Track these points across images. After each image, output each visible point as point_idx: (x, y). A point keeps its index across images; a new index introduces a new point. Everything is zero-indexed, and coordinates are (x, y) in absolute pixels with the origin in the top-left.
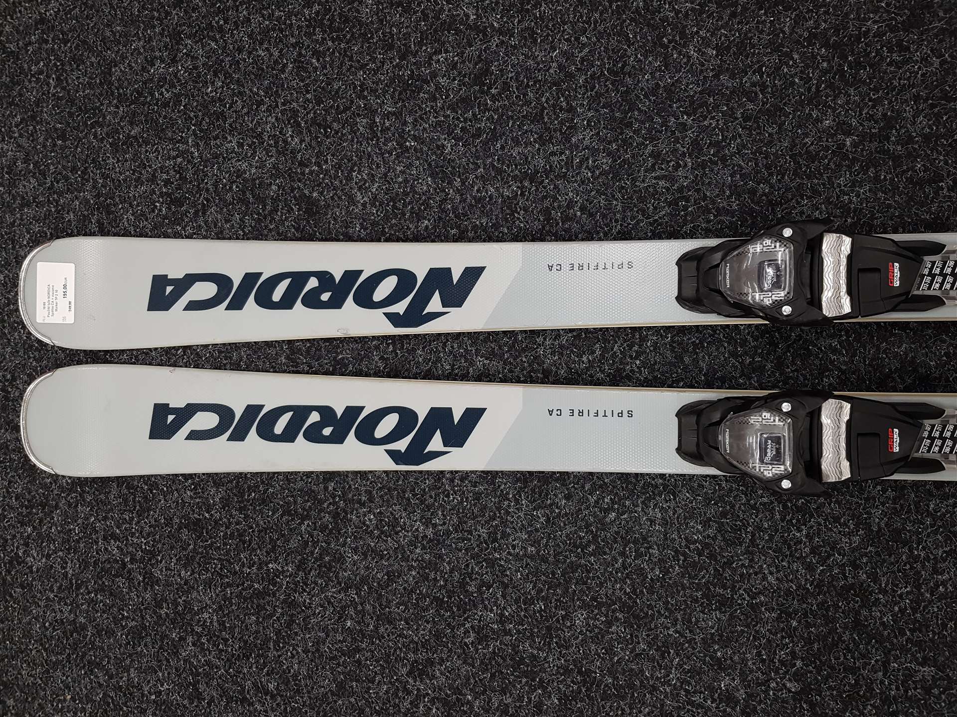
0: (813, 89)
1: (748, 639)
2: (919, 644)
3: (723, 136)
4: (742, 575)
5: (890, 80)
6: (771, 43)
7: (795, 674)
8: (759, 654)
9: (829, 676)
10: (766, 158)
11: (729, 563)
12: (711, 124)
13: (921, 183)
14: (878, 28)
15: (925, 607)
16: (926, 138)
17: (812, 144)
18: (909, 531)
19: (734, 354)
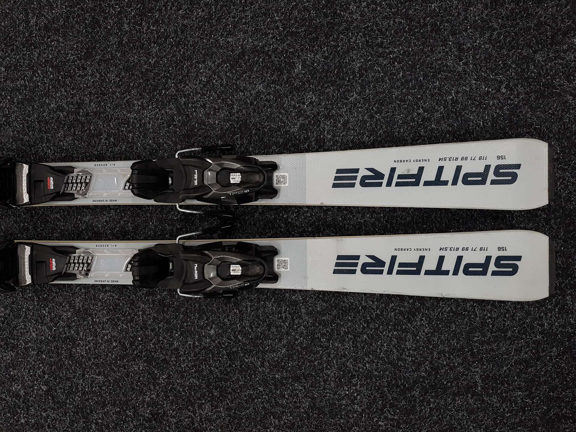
0: (47, 88)
1: (24, 365)
2: (97, 365)
3: (8, 111)
4: (21, 333)
5: (79, 84)
6: (29, 64)
7: (45, 381)
8: (29, 372)
9: (59, 383)
10: (27, 123)
11: (15, 327)
12: (3, 105)
13: (93, 136)
14: (74, 58)
15: (99, 346)
16: (95, 113)
17: (46, 116)
18: (91, 309)
19: (16, 222)
